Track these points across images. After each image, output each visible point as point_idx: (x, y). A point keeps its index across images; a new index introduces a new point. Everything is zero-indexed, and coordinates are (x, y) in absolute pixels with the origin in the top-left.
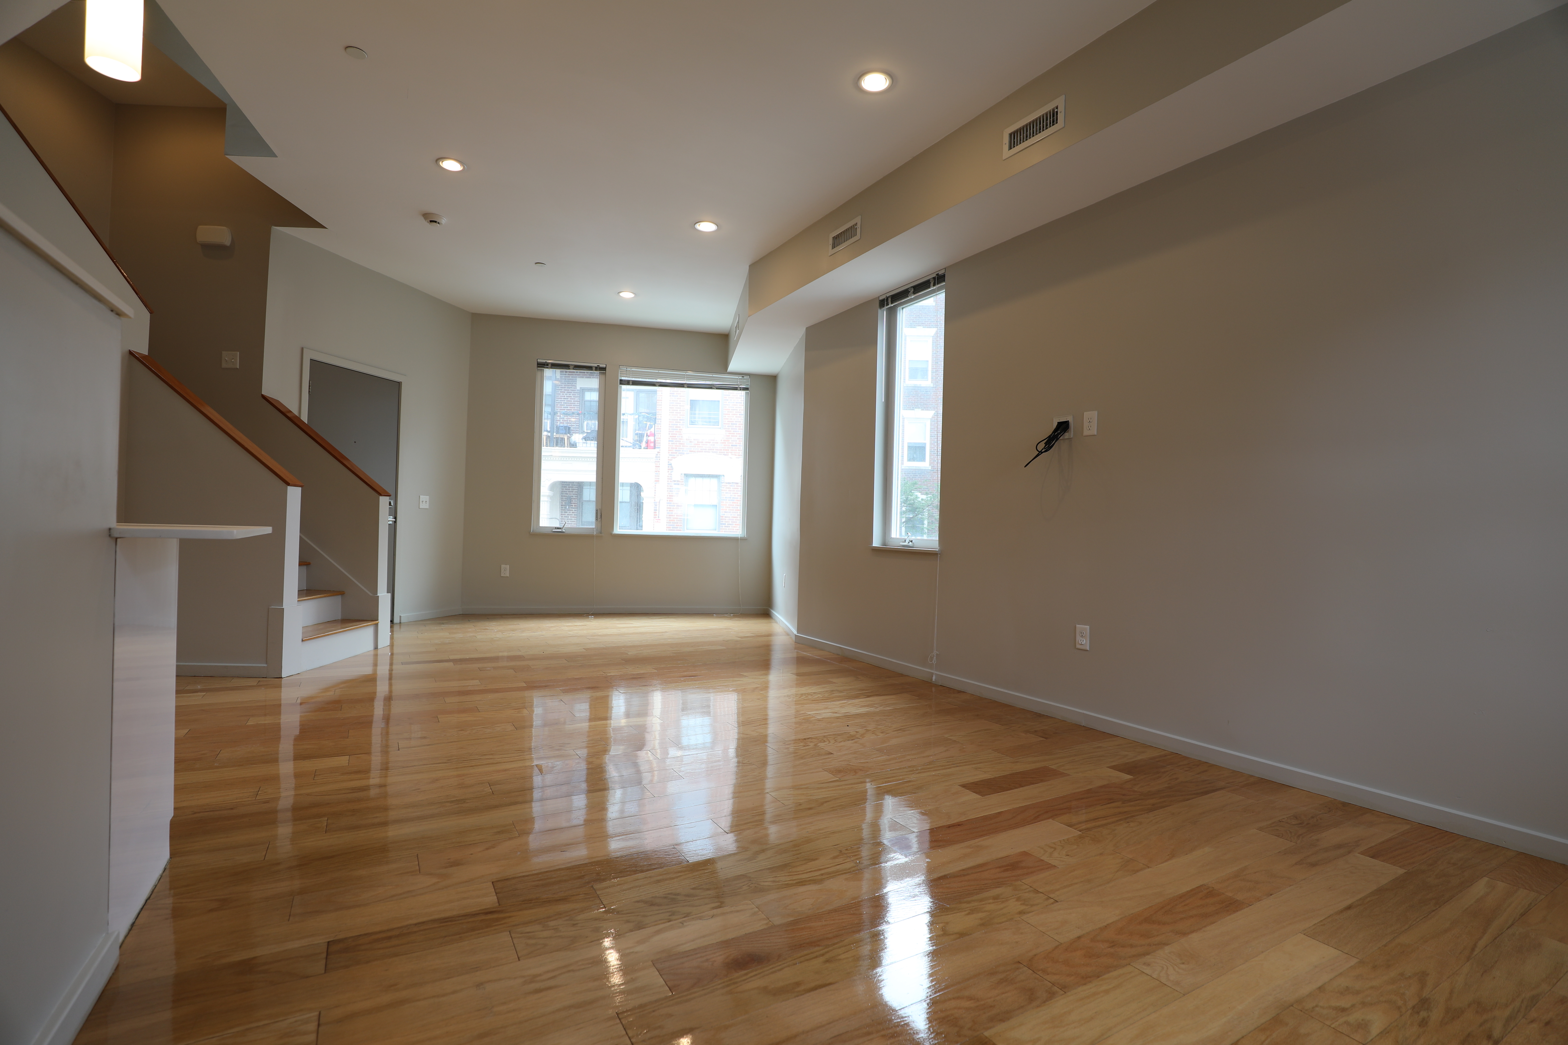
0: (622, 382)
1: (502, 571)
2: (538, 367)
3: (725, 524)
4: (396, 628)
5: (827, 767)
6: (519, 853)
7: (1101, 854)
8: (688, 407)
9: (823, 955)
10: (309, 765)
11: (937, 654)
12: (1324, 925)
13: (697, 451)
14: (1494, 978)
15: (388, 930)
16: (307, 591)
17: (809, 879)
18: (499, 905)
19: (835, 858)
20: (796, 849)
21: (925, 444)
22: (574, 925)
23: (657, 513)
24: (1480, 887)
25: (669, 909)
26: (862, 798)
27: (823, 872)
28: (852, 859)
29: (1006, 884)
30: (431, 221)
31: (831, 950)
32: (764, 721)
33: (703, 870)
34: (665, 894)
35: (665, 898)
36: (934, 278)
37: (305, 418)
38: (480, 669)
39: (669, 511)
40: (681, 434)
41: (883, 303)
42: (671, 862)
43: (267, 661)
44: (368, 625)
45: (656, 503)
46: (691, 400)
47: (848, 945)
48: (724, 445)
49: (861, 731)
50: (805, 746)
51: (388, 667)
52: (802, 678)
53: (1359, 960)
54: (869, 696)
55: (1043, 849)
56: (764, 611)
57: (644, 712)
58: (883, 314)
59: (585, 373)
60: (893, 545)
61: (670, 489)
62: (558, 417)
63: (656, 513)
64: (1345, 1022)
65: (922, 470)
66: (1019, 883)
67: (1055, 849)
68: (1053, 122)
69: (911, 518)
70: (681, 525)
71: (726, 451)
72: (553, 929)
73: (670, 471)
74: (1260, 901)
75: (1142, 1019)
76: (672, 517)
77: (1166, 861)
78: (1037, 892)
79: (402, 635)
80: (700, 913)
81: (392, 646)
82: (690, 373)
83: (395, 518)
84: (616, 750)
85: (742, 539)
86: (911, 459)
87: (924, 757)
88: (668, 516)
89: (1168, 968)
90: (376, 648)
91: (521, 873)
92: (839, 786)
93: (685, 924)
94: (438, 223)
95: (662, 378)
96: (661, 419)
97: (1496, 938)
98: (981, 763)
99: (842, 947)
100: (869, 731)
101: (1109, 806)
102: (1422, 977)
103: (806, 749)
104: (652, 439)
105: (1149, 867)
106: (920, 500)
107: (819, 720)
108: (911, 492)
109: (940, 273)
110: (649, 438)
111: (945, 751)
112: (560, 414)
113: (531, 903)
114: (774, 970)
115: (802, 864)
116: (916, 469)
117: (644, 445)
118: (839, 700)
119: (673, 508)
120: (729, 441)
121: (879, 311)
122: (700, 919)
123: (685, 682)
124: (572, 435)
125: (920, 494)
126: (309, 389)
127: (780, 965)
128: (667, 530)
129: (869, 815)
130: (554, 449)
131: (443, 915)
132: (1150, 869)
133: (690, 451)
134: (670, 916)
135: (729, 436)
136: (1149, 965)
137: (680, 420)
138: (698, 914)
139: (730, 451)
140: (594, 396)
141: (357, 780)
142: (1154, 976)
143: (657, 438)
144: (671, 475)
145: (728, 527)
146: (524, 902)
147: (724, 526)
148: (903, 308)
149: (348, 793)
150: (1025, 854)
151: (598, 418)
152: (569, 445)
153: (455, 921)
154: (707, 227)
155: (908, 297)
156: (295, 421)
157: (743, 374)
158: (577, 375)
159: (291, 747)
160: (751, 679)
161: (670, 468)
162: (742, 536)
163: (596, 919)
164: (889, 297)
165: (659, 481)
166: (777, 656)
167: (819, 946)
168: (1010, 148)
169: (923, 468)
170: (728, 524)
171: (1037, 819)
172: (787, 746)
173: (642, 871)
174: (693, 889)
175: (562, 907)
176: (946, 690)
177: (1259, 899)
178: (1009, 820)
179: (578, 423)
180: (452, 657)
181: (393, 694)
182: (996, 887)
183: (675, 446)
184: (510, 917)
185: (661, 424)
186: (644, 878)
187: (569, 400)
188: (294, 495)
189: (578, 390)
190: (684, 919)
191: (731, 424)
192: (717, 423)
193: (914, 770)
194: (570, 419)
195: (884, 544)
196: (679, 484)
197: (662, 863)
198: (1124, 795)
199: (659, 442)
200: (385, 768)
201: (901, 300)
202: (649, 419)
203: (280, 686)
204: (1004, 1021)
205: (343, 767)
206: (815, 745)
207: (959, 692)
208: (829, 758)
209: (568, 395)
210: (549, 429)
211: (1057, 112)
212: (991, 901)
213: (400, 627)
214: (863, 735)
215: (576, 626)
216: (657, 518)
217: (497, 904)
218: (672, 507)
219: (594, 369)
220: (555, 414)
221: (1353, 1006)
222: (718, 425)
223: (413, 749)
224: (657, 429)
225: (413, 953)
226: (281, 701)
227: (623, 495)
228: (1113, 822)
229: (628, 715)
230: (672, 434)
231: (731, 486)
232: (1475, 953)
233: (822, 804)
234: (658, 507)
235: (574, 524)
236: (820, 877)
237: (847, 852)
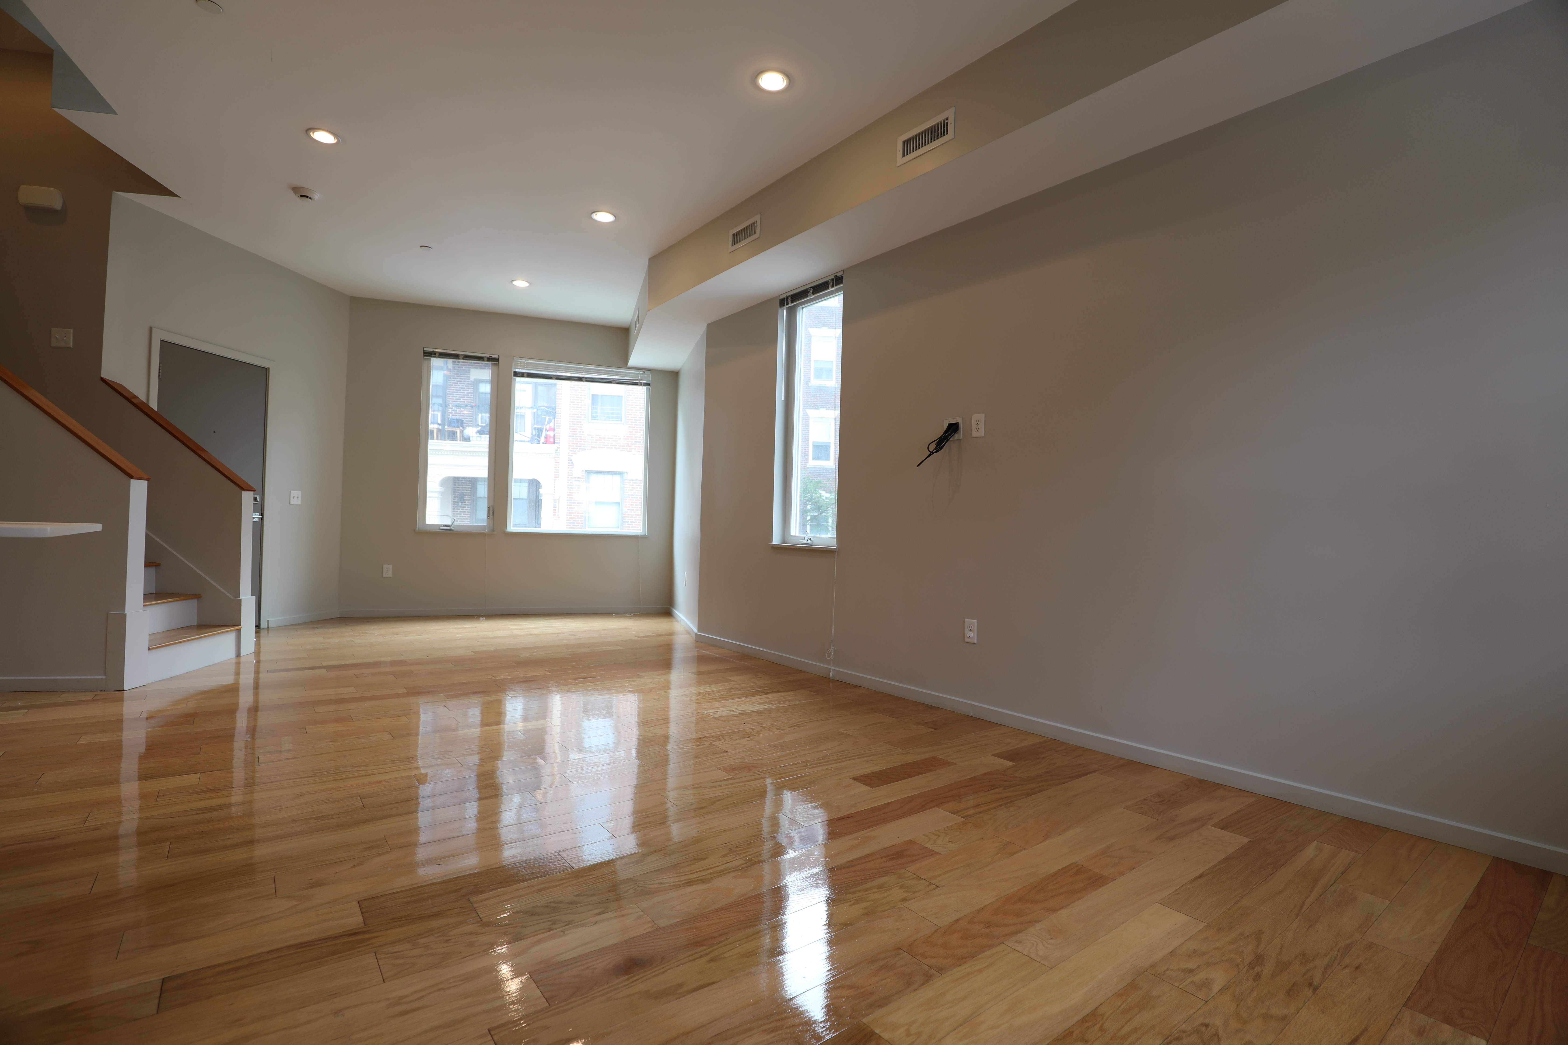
0: (516, 374)
1: (384, 571)
2: (424, 356)
3: (628, 522)
4: (263, 633)
5: (722, 766)
6: (390, 869)
7: (982, 839)
8: (590, 401)
9: (707, 954)
10: (153, 785)
11: (834, 650)
12: (1178, 893)
13: (599, 447)
14: (1317, 931)
15: (235, 961)
16: (154, 595)
17: (697, 879)
18: (365, 925)
19: (724, 856)
20: (686, 849)
21: (830, 443)
22: (447, 941)
23: (557, 511)
24: (1310, 851)
25: (549, 918)
26: (763, 794)
27: (711, 871)
28: (742, 856)
29: (891, 873)
30: (302, 196)
31: (716, 949)
32: (666, 720)
33: (588, 875)
34: (547, 903)
35: (547, 907)
36: (833, 280)
37: (154, 405)
38: (356, 676)
39: (570, 508)
40: (582, 430)
41: (783, 302)
42: (554, 870)
43: (105, 672)
44: (228, 631)
45: (556, 500)
46: (593, 395)
47: (733, 943)
48: (627, 441)
49: (757, 728)
50: (700, 745)
51: (252, 676)
52: (702, 677)
53: (1206, 924)
54: (767, 694)
55: (927, 836)
56: (666, 610)
57: (543, 713)
58: (783, 313)
59: (479, 363)
60: (792, 543)
61: (571, 485)
62: (450, 410)
63: (555, 510)
64: (1191, 982)
65: (827, 469)
66: (903, 871)
67: (939, 836)
68: (944, 132)
69: (816, 516)
70: (582, 523)
71: (629, 448)
72: (423, 947)
73: (570, 467)
74: (1123, 875)
75: (1011, 994)
76: (572, 514)
77: (1041, 842)
78: (920, 878)
79: (269, 642)
80: (583, 920)
81: (258, 652)
82: (590, 367)
83: (262, 515)
84: (508, 755)
85: (643, 537)
86: (817, 458)
87: (818, 752)
88: (568, 514)
89: (1037, 944)
90: (238, 655)
91: (391, 890)
92: (732, 784)
93: (566, 932)
94: (310, 198)
95: (559, 371)
96: (560, 414)
97: (1321, 896)
98: (873, 755)
99: (727, 945)
100: (764, 727)
101: (991, 792)
102: (1259, 935)
103: (700, 748)
104: (551, 434)
105: (1025, 849)
106: (824, 498)
107: (716, 719)
108: (815, 490)
109: (839, 275)
110: (549, 433)
111: (839, 745)
112: (452, 406)
113: (400, 921)
114: (656, 973)
115: (690, 865)
116: (820, 468)
117: (542, 439)
118: (737, 698)
119: (574, 505)
120: (632, 437)
121: (780, 310)
122: (582, 926)
123: (580, 683)
124: (466, 428)
125: (825, 492)
126: (159, 372)
127: (663, 968)
128: (567, 528)
129: (768, 810)
130: (446, 443)
131: (300, 940)
132: (1026, 851)
133: (592, 447)
134: (551, 925)
135: (633, 432)
136: (1020, 942)
137: (581, 415)
138: (581, 921)
139: (633, 447)
140: (486, 388)
141: (208, 799)
142: (1025, 953)
143: (556, 433)
144: (572, 471)
145: (631, 525)
146: (392, 921)
147: (627, 523)
148: (802, 308)
149: (196, 814)
150: (911, 842)
151: (490, 411)
152: (462, 438)
153: (314, 945)
154: (604, 217)
155: (807, 297)
156: (142, 408)
157: (644, 370)
158: (471, 365)
159: (136, 766)
160: (651, 679)
161: (570, 464)
162: (642, 534)
163: (471, 934)
164: (789, 296)
165: (558, 477)
166: (678, 655)
167: (703, 945)
168: (904, 156)
169: (828, 467)
170: (631, 522)
171: (923, 807)
172: (681, 746)
173: (524, 881)
174: (577, 896)
175: (435, 923)
176: (842, 685)
177: (1122, 874)
178: (896, 810)
179: (471, 416)
180: (325, 664)
181: (260, 704)
182: (881, 877)
183: (576, 441)
184: (376, 937)
185: (560, 418)
186: (524, 888)
187: (462, 391)
188: (139, 490)
189: (472, 382)
190: (565, 927)
191: (635, 420)
192: (619, 418)
193: (807, 765)
194: (462, 411)
195: (784, 541)
196: (580, 481)
197: (545, 871)
198: (1005, 781)
199: (559, 437)
200: (250, 784)
201: (801, 299)
202: (548, 413)
203: (121, 700)
204: (882, 1007)
205: (192, 785)
206: (711, 744)
207: (856, 686)
208: (723, 756)
209: (461, 387)
210: (439, 422)
211: (947, 123)
212: (876, 890)
213: (268, 632)
214: (759, 733)
215: (465, 628)
216: (557, 516)
217: (363, 925)
218: (572, 504)
219: (486, 359)
220: (446, 406)
221: (1199, 967)
222: (621, 421)
223: (276, 763)
224: (557, 423)
225: (262, 983)
226: (123, 716)
227: (518, 492)
228: (994, 808)
229: (526, 719)
230: (572, 429)
231: (634, 483)
232: (1303, 910)
233: (714, 803)
234: (557, 504)
235: (468, 521)
236: (708, 877)
237: (736, 849)
